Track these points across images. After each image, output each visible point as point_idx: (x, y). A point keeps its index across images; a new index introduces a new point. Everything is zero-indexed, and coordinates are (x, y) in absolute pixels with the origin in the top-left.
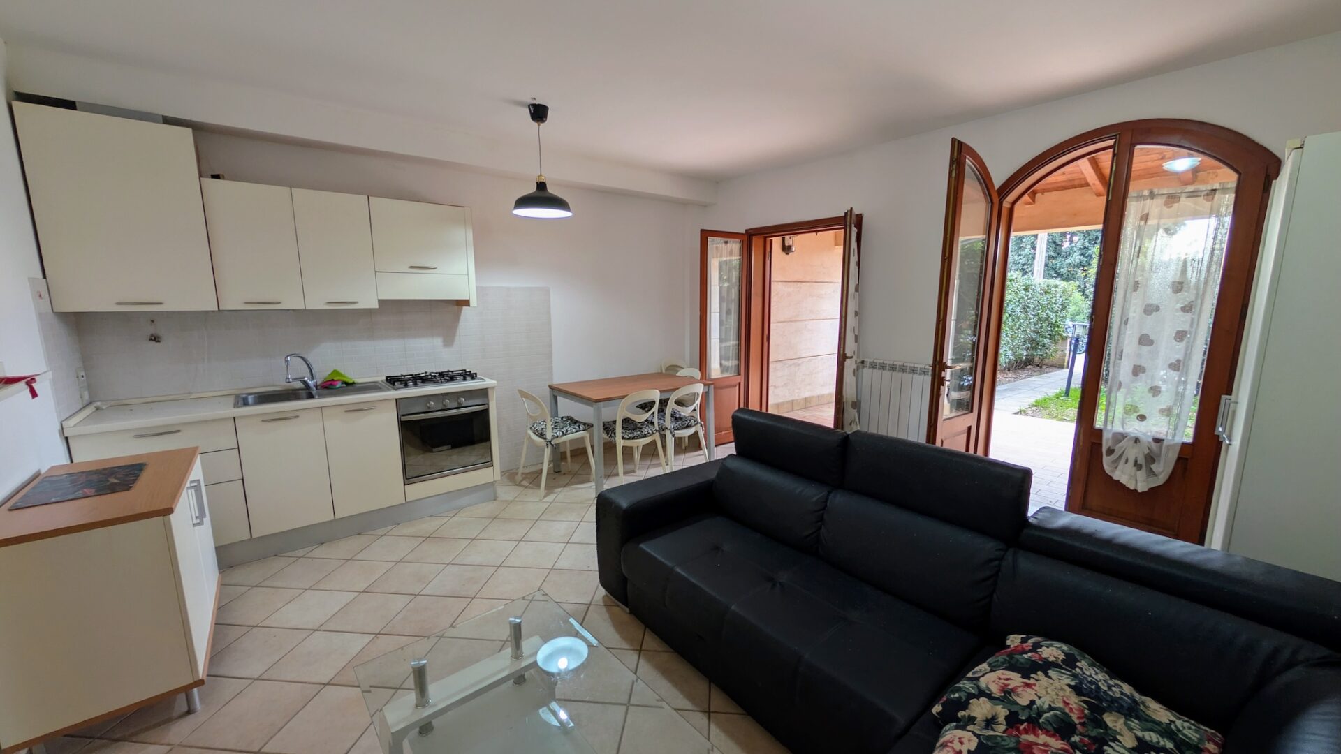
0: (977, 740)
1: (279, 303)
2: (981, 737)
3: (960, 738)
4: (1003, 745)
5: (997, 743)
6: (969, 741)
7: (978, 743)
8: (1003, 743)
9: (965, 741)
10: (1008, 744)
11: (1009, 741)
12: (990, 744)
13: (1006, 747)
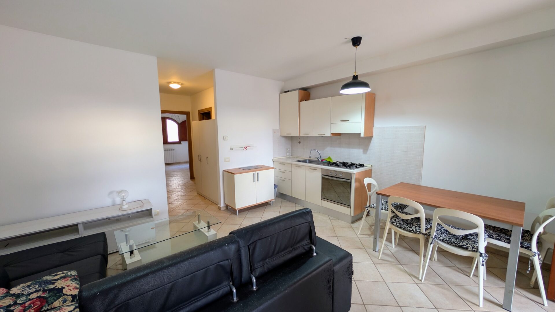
0: (64, 293)
1: (309, 134)
2: (63, 295)
3: (71, 291)
4: (53, 297)
5: (55, 296)
6: (67, 291)
7: (63, 292)
8: (53, 298)
9: (68, 291)
10: (51, 298)
11: (51, 300)
12: (58, 294)
13: (51, 297)
